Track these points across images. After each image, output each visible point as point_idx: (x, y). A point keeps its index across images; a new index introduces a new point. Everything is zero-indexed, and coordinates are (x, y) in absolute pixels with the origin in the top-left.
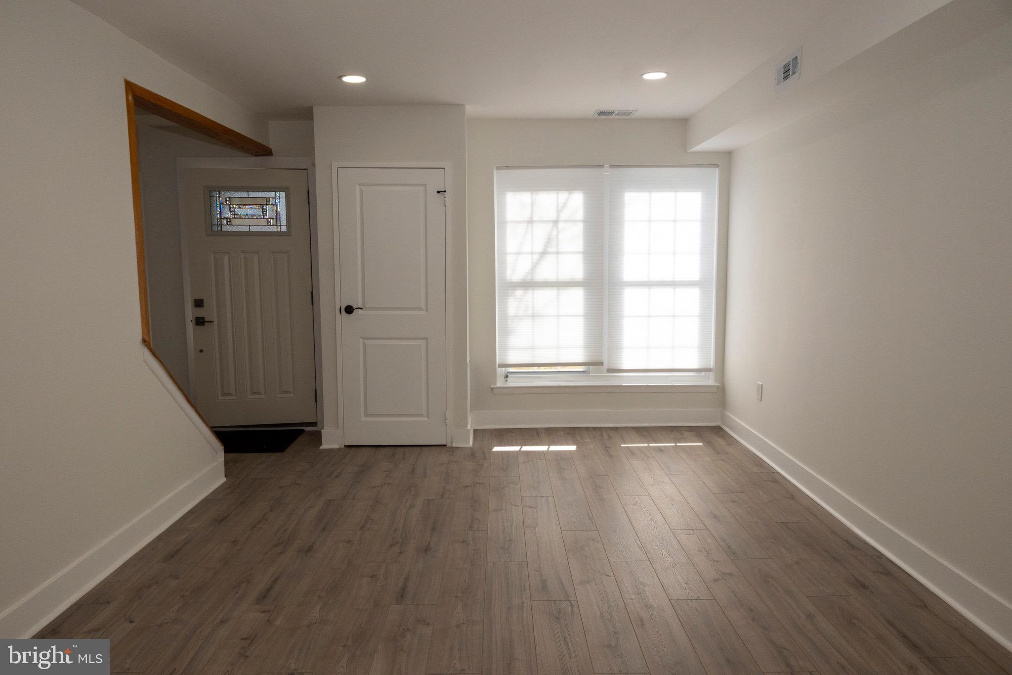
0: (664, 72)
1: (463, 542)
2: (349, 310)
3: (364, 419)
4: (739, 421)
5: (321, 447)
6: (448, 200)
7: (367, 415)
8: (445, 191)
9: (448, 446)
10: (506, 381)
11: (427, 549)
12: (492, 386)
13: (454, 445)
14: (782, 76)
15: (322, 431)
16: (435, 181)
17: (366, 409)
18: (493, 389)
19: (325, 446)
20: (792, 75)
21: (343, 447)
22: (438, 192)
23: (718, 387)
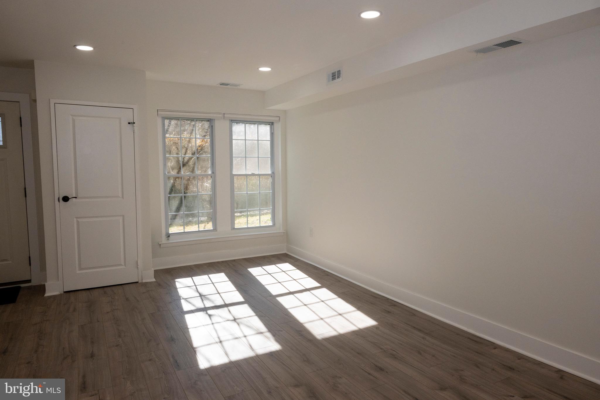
0: (271, 68)
1: (117, 346)
2: (66, 199)
3: (78, 272)
4: (297, 249)
5: (46, 295)
6: (136, 129)
7: (81, 269)
8: (134, 123)
9: (139, 282)
10: (168, 239)
11: (92, 356)
12: (160, 243)
13: (144, 281)
14: (331, 78)
15: (46, 284)
16: (127, 116)
17: (80, 264)
18: (160, 245)
19: (47, 294)
20: (338, 78)
21: (63, 293)
22: (129, 123)
23: (284, 233)
